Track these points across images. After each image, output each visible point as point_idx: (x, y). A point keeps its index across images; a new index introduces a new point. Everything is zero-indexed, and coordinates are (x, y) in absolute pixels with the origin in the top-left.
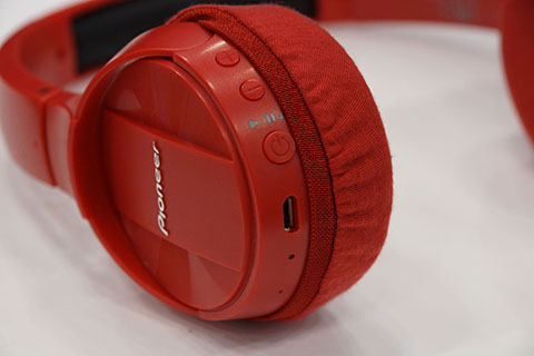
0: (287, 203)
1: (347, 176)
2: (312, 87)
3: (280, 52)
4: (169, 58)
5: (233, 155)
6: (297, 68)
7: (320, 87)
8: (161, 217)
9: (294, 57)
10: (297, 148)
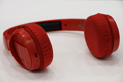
0: (35, 53)
1: (44, 49)
2: (38, 37)
3: (34, 32)
4: (19, 34)
5: (27, 47)
6: (36, 34)
7: (39, 37)
8: (21, 56)
9: (35, 33)
10: (36, 46)
